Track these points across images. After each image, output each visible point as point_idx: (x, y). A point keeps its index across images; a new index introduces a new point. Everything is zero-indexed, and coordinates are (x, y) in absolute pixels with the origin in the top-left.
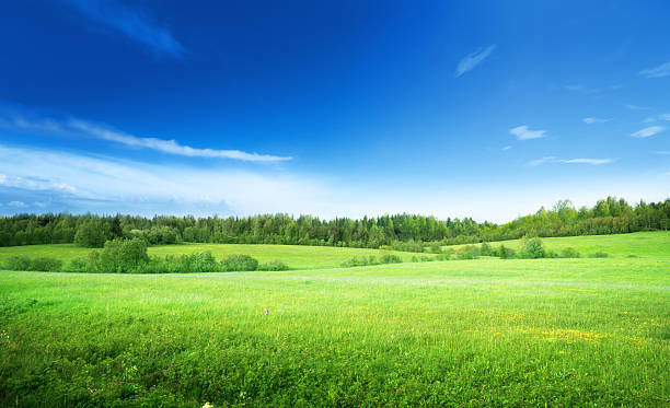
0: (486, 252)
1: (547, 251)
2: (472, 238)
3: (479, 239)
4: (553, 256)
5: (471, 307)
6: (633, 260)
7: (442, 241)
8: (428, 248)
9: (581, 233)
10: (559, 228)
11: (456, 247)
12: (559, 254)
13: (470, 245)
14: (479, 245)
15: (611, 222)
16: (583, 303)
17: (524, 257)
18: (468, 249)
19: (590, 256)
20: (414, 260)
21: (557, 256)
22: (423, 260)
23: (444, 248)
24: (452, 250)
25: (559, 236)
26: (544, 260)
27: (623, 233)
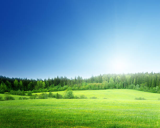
0: (51, 96)
1: (74, 96)
2: (45, 90)
3: (48, 90)
4: (77, 98)
5: (43, 118)
6: (105, 100)
7: (33, 91)
8: (26, 94)
9: (88, 89)
10: (80, 87)
11: (38, 94)
12: (79, 97)
13: (44, 93)
14: (48, 93)
15: (99, 85)
16: (87, 116)
17: (66, 98)
18: (43, 94)
19: (91, 98)
20: (20, 99)
21: (78, 98)
22: (24, 99)
23: (33, 94)
24: (36, 95)
25: (80, 90)
26: (73, 99)
27: (103, 89)
